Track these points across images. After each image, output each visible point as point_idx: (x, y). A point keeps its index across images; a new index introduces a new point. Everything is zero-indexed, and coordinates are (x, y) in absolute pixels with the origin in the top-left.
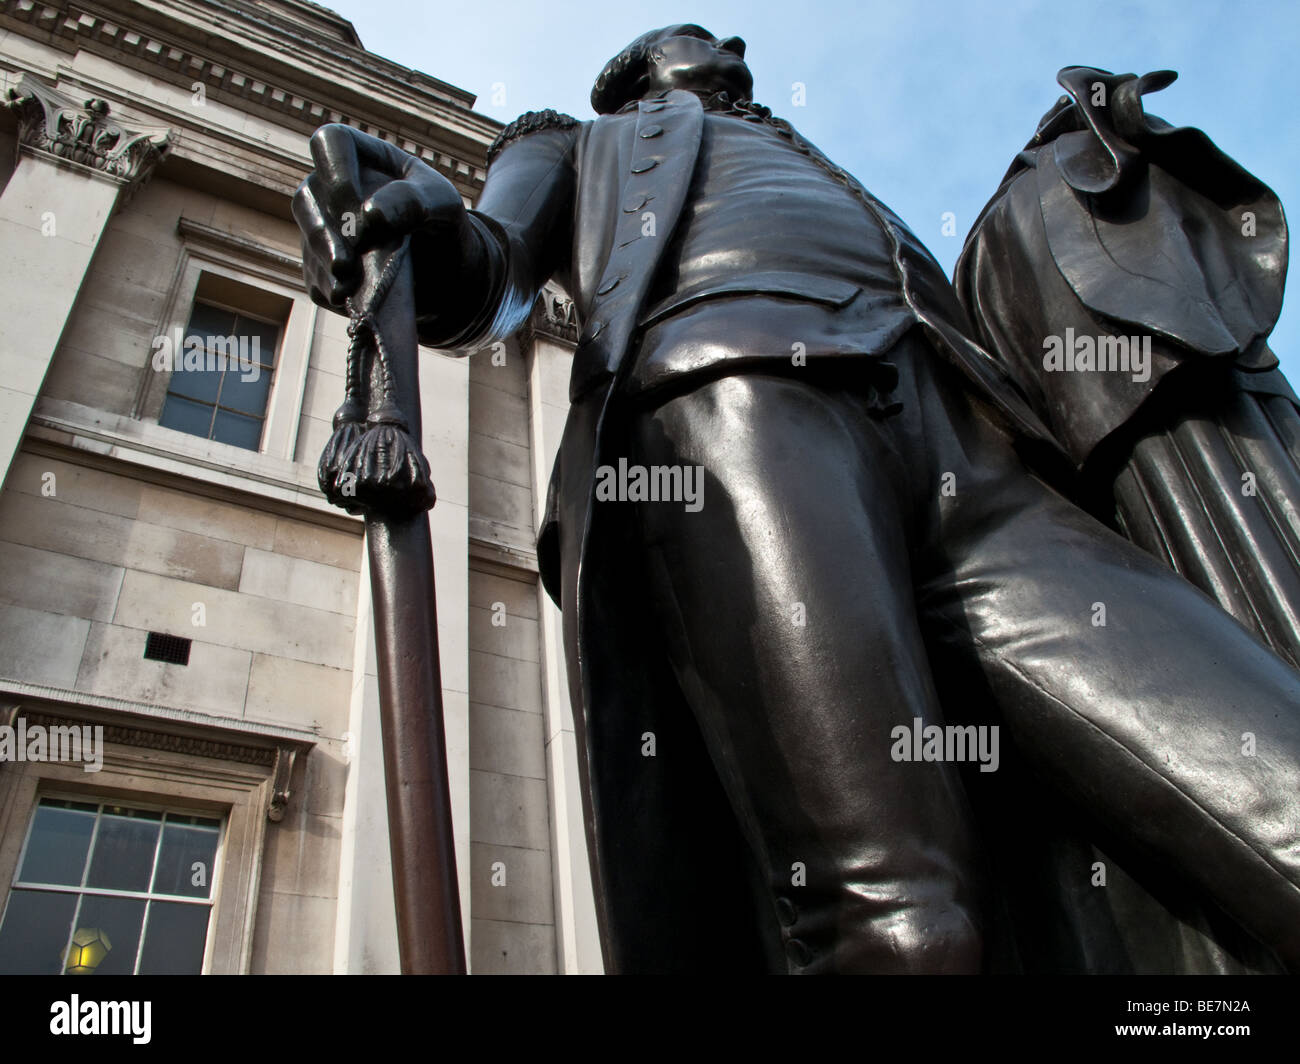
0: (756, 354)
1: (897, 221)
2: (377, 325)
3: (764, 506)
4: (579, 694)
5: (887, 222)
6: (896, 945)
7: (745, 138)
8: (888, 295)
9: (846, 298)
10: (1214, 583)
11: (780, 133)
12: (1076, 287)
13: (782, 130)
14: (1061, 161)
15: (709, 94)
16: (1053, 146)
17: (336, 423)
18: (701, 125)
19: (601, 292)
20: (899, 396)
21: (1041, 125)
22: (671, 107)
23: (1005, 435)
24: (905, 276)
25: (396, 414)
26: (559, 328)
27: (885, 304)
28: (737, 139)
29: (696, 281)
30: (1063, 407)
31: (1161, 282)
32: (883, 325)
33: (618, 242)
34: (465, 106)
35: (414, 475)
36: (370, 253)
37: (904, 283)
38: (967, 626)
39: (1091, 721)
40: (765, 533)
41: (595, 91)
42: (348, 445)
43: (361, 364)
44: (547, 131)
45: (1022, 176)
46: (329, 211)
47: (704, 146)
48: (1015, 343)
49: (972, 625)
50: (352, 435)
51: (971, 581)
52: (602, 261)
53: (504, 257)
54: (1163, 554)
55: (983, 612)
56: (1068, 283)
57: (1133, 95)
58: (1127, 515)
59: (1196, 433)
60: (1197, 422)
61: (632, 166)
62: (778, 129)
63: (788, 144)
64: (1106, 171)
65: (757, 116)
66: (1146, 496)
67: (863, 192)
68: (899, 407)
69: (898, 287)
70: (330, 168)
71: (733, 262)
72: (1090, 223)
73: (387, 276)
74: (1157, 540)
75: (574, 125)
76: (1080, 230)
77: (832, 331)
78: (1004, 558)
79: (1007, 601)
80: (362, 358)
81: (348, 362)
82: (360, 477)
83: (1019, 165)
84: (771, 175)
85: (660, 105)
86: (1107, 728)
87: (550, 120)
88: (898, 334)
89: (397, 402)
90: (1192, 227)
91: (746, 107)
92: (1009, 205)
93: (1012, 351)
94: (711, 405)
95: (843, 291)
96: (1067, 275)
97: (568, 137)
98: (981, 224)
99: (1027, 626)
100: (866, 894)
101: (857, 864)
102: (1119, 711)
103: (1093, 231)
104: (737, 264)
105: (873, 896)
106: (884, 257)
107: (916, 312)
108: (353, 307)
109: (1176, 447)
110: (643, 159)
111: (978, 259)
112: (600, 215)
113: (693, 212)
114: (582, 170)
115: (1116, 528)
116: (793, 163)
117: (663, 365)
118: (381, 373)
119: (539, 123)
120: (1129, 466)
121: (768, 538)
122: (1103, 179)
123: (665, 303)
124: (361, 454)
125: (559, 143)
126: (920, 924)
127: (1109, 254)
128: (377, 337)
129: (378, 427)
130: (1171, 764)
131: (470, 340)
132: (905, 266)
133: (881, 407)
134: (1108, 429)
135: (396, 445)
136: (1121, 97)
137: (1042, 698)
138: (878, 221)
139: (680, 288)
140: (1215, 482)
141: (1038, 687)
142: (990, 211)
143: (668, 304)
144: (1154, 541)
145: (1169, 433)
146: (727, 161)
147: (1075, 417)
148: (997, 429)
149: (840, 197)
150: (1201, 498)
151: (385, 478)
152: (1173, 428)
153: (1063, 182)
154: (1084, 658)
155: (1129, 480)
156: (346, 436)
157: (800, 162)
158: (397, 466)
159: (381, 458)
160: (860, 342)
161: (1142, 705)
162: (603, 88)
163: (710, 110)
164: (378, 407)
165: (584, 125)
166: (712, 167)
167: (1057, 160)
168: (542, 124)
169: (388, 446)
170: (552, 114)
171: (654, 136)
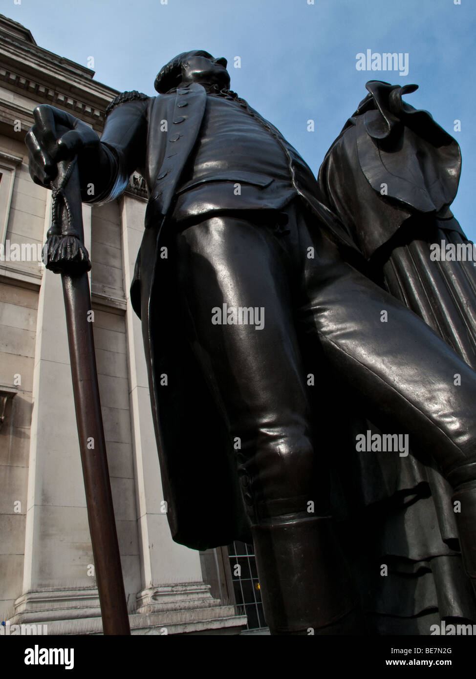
0: (226, 208)
1: (292, 149)
2: (65, 194)
3: (229, 273)
4: (149, 352)
5: (287, 150)
6: (280, 452)
7: (225, 108)
8: (286, 183)
9: (267, 184)
10: (422, 310)
11: (242, 106)
12: (370, 180)
13: (243, 105)
14: (365, 124)
15: (210, 85)
16: (363, 116)
17: (48, 235)
18: (205, 101)
19: (159, 178)
20: (288, 227)
21: (360, 106)
22: (191, 92)
23: (335, 245)
24: (294, 174)
25: (75, 231)
26: (136, 190)
27: (284, 187)
28: (223, 108)
29: (201, 175)
30: (363, 233)
31: (405, 179)
32: (282, 196)
33: (167, 155)
34: (89, 77)
35: (83, 257)
36: (61, 162)
37: (293, 177)
38: (314, 327)
39: (365, 365)
40: (229, 285)
41: (156, 81)
42: (55, 244)
43: (58, 210)
44: (134, 101)
45: (350, 129)
46: (42, 143)
47: (206, 112)
48: (344, 204)
49: (317, 326)
50: (56, 240)
51: (318, 307)
52: (159, 164)
53: (116, 162)
54: (402, 298)
55: (322, 320)
56: (366, 179)
57: (398, 95)
58: (388, 281)
59: (418, 246)
60: (418, 241)
61: (173, 120)
62: (241, 104)
63: (245, 111)
64: (385, 129)
65: (230, 97)
66: (396, 273)
67: (277, 135)
68: (289, 232)
69: (291, 179)
70: (42, 124)
71: (218, 166)
72: (377, 152)
73: (69, 172)
74: (400, 292)
75: (146, 99)
76: (373, 155)
77: (260, 198)
78: (332, 297)
79: (332, 316)
80: (58, 207)
81: (53, 209)
82: (60, 257)
83: (349, 124)
84: (236, 127)
85: (186, 91)
86: (371, 368)
87: (135, 96)
88: (289, 200)
89: (74, 227)
90: (421, 155)
91: (226, 93)
92: (343, 143)
93: (343, 208)
94: (207, 230)
95: (267, 180)
96: (366, 175)
97: (144, 104)
98: (331, 150)
99: (340, 326)
100: (268, 433)
101: (266, 420)
102: (376, 361)
103: (378, 156)
104: (220, 167)
105: (271, 434)
106: (285, 165)
107: (298, 190)
108: (54, 185)
109: (409, 252)
110: (179, 117)
111: (329, 166)
112: (159, 142)
113: (201, 143)
114: (151, 121)
115: (384, 287)
116: (246, 121)
117: (186, 212)
118: (67, 214)
119: (130, 97)
120: (390, 260)
121: (230, 287)
122: (383, 132)
123: (188, 184)
124: (60, 248)
125: (140, 107)
126: (289, 444)
127: (385, 166)
128: (65, 199)
129: (66, 237)
130: (395, 382)
131: (101, 199)
132: (294, 170)
133: (281, 231)
134: (381, 243)
135: (75, 244)
136: (393, 96)
137: (345, 356)
138: (283, 149)
139: (194, 177)
140: (424, 268)
141: (343, 351)
142: (335, 145)
143: (189, 185)
144: (398, 292)
145: (407, 246)
146: (217, 119)
147: (367, 238)
148: (331, 242)
149: (267, 137)
150: (418, 273)
151: (71, 258)
152: (408, 244)
153: (366, 133)
154: (363, 339)
155: (390, 266)
156: (54, 241)
157: (250, 121)
158: (76, 253)
159: (69, 250)
160: (272, 203)
161: (385, 358)
162: (160, 80)
163: (209, 93)
164: (66, 229)
165: (151, 99)
166: (210, 122)
167: (364, 123)
168: (131, 98)
169: (71, 245)
170: (136, 93)
171: (183, 106)
